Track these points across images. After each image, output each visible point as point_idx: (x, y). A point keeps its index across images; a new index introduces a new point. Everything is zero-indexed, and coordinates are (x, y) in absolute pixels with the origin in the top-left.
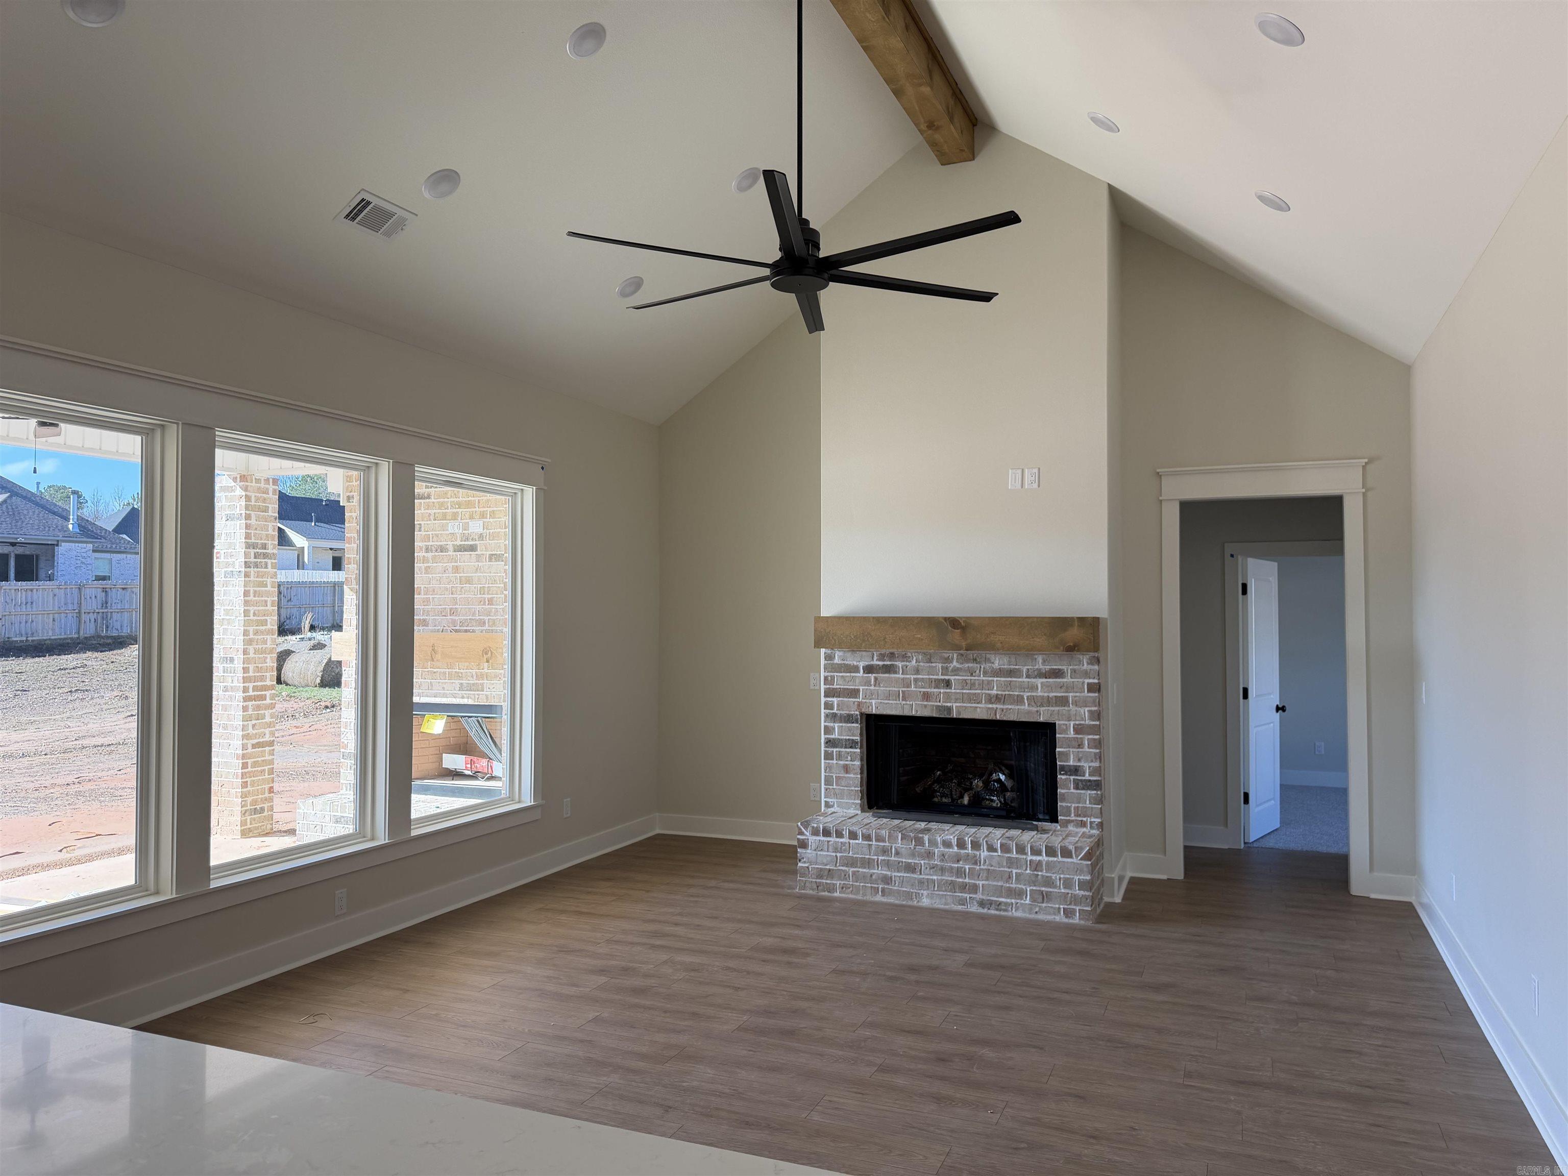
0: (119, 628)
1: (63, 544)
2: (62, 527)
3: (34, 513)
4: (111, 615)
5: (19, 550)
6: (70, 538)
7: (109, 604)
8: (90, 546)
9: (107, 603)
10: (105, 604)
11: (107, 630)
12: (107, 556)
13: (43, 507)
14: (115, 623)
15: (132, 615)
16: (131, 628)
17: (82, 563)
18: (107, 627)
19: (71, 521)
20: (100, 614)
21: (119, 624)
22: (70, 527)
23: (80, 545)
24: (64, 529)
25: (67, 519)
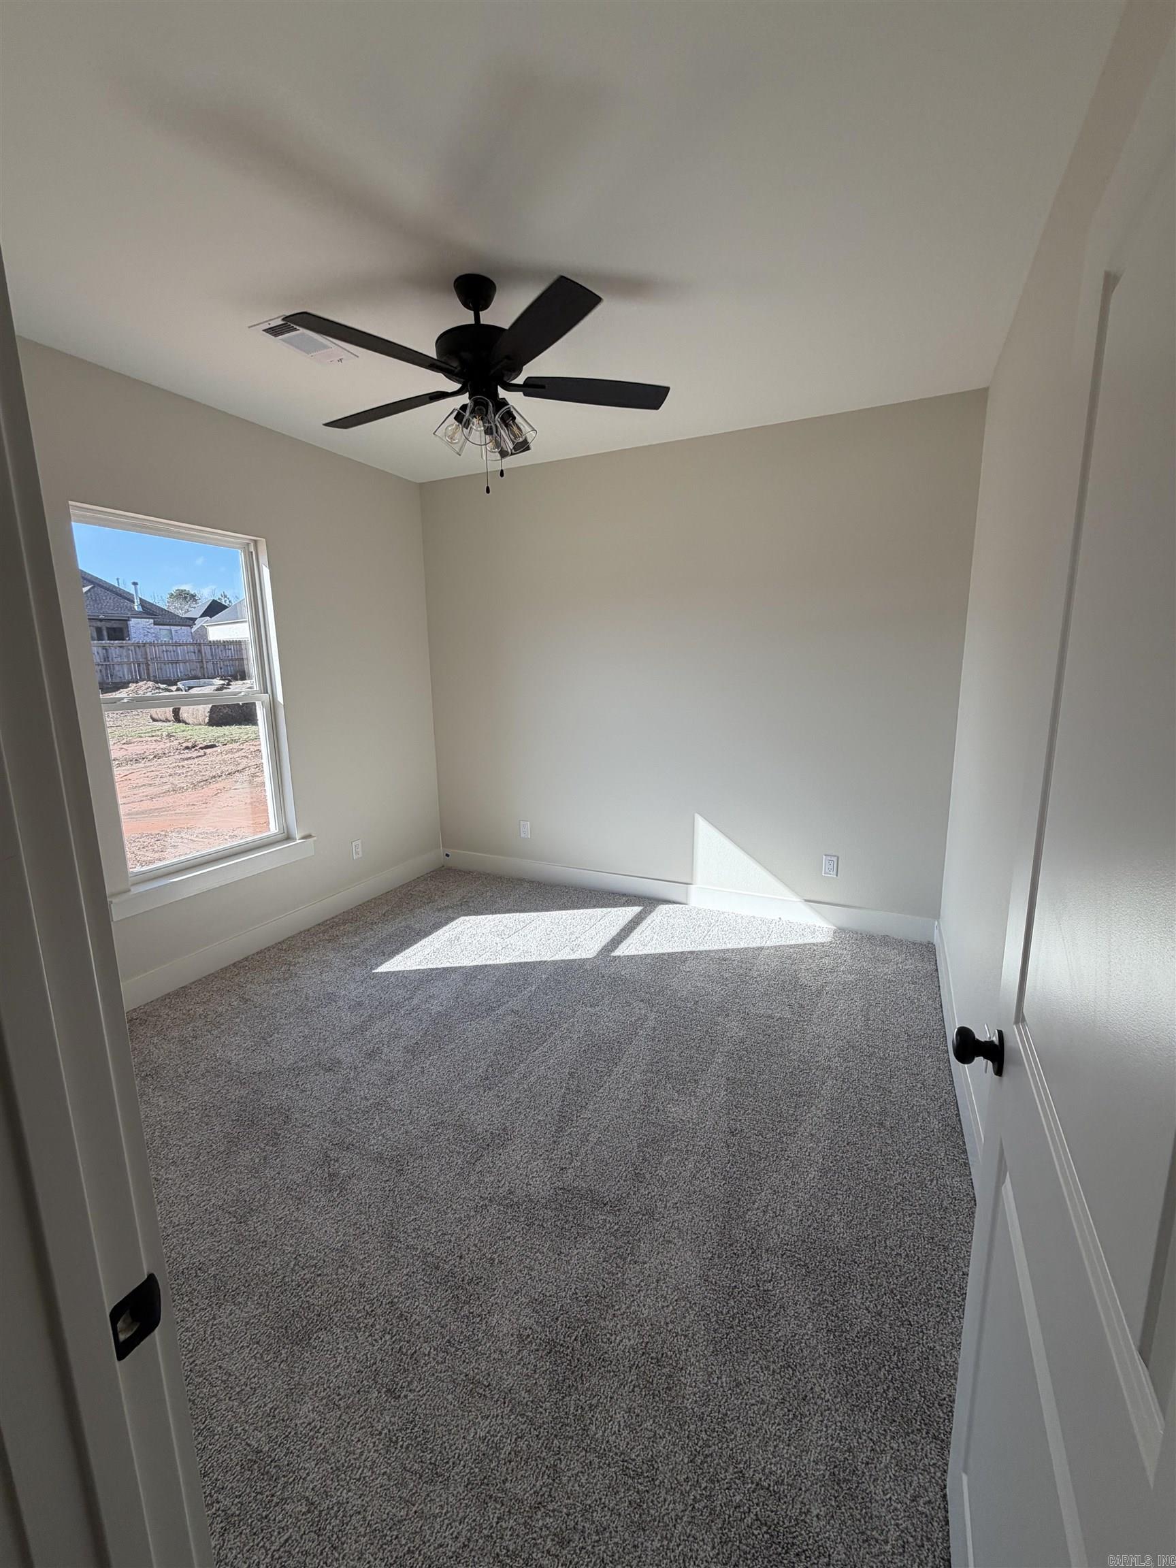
0: (122, 676)
1: (132, 619)
2: (131, 608)
3: (110, 599)
4: (113, 667)
5: (109, 625)
6: (137, 615)
7: (110, 659)
8: (152, 621)
9: (108, 658)
10: (106, 658)
11: (112, 679)
12: (168, 627)
13: (118, 594)
14: (118, 674)
15: (131, 666)
16: (132, 676)
17: (148, 632)
18: (111, 676)
19: (136, 604)
20: (105, 666)
21: (121, 673)
22: (136, 607)
23: (145, 620)
24: (132, 609)
25: (134, 602)
